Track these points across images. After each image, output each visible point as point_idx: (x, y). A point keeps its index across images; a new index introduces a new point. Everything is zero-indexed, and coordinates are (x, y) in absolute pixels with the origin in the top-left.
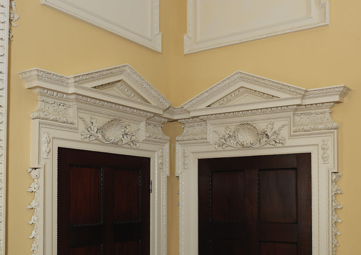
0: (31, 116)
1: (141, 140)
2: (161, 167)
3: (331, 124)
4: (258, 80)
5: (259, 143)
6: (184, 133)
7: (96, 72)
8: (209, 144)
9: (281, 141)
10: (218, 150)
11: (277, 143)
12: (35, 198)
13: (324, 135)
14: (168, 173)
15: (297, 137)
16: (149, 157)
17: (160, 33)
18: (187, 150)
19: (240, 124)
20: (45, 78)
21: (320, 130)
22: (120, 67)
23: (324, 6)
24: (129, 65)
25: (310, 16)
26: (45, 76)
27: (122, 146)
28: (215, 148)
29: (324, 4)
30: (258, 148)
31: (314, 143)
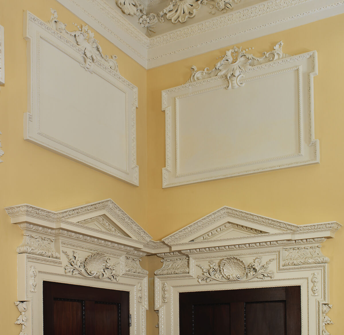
0: (18, 251)
1: (121, 275)
2: (140, 301)
3: (322, 259)
4: (246, 215)
5: (246, 276)
6: (163, 267)
7: (81, 208)
8: (192, 278)
9: (269, 275)
10: (202, 283)
11: (265, 276)
12: (22, 330)
13: (314, 269)
14: (146, 307)
15: (286, 271)
16: (128, 291)
17: (137, 166)
18: (167, 284)
19: (226, 258)
20: (34, 214)
21: (310, 264)
22: (103, 202)
23: (314, 145)
24: (111, 200)
25: (300, 154)
26: (33, 212)
27: (103, 280)
28: (198, 281)
29: (315, 143)
30: (244, 282)
31: (304, 277)
